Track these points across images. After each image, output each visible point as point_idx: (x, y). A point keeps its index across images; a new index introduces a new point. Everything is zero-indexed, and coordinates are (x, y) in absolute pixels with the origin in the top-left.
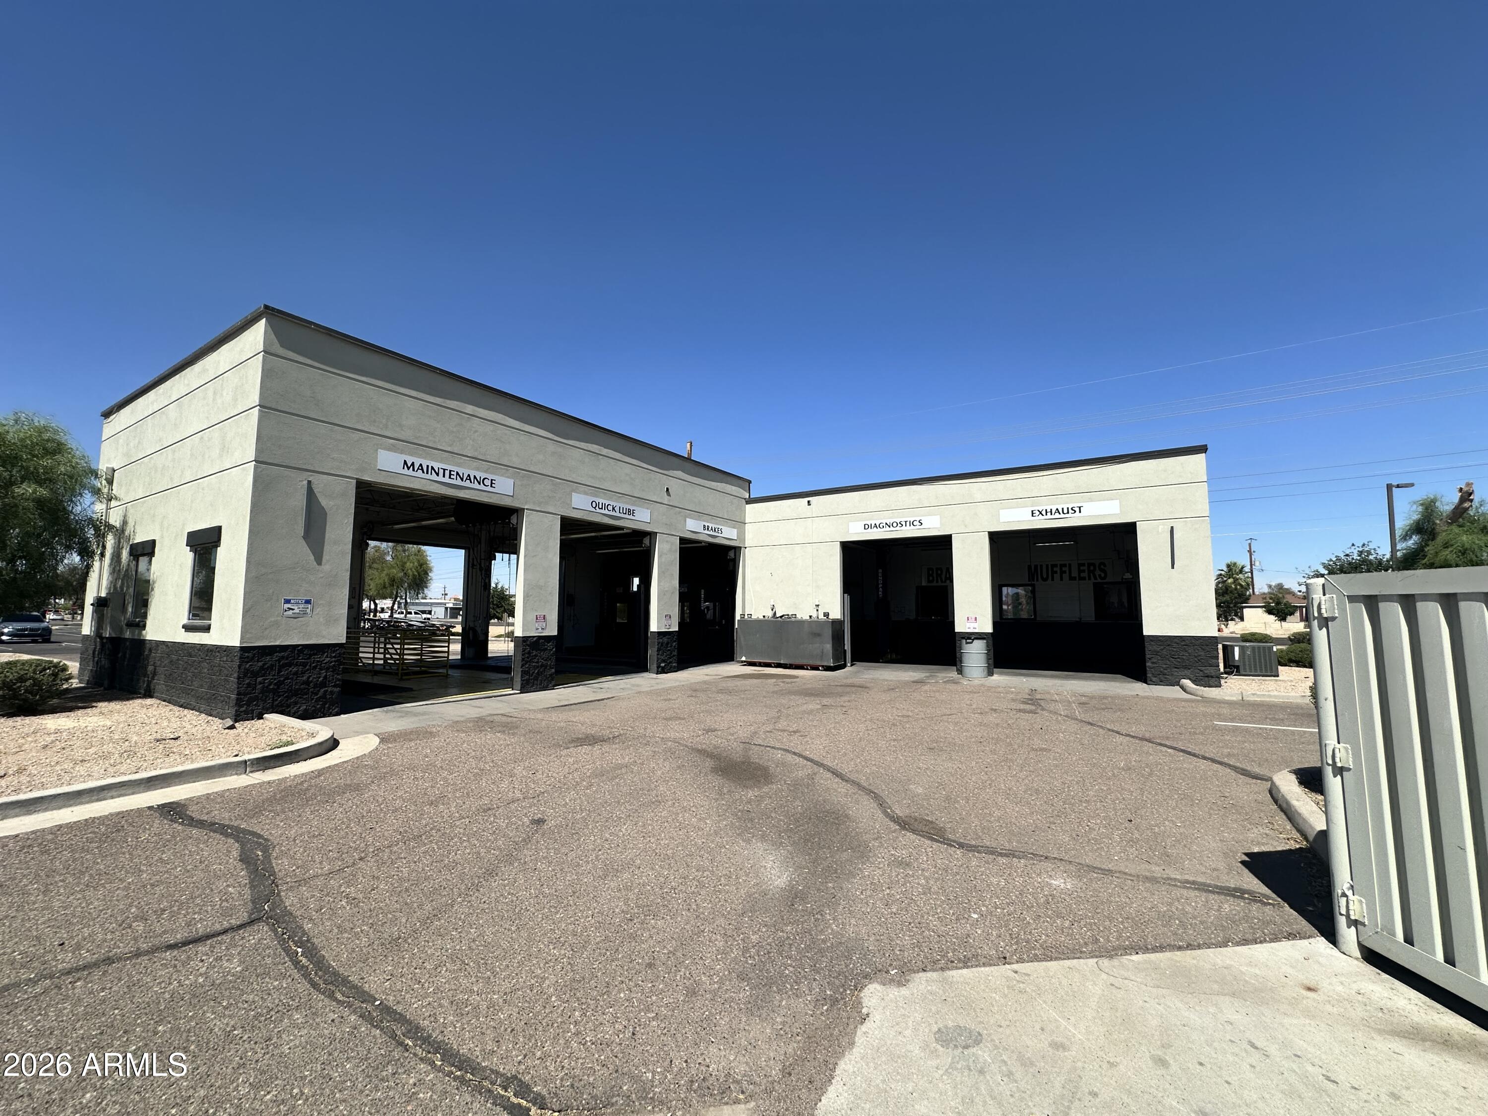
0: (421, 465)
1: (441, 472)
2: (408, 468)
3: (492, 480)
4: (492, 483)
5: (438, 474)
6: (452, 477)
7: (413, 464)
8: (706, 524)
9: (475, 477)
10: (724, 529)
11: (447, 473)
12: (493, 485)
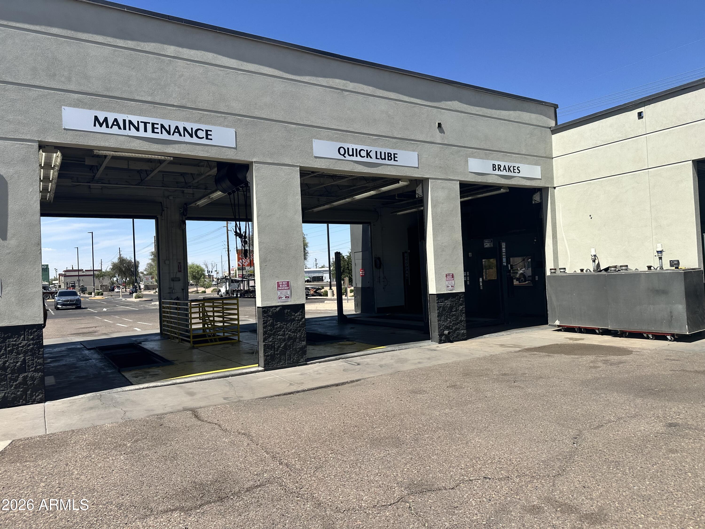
0: (116, 120)
1: (142, 126)
2: (101, 125)
3: (207, 131)
4: (207, 135)
5: (138, 129)
6: (156, 130)
7: (106, 120)
8: (497, 163)
9: (185, 129)
10: (523, 167)
11: (149, 127)
12: (209, 137)
